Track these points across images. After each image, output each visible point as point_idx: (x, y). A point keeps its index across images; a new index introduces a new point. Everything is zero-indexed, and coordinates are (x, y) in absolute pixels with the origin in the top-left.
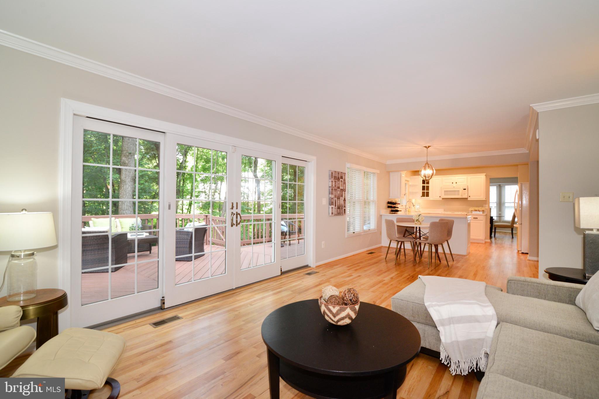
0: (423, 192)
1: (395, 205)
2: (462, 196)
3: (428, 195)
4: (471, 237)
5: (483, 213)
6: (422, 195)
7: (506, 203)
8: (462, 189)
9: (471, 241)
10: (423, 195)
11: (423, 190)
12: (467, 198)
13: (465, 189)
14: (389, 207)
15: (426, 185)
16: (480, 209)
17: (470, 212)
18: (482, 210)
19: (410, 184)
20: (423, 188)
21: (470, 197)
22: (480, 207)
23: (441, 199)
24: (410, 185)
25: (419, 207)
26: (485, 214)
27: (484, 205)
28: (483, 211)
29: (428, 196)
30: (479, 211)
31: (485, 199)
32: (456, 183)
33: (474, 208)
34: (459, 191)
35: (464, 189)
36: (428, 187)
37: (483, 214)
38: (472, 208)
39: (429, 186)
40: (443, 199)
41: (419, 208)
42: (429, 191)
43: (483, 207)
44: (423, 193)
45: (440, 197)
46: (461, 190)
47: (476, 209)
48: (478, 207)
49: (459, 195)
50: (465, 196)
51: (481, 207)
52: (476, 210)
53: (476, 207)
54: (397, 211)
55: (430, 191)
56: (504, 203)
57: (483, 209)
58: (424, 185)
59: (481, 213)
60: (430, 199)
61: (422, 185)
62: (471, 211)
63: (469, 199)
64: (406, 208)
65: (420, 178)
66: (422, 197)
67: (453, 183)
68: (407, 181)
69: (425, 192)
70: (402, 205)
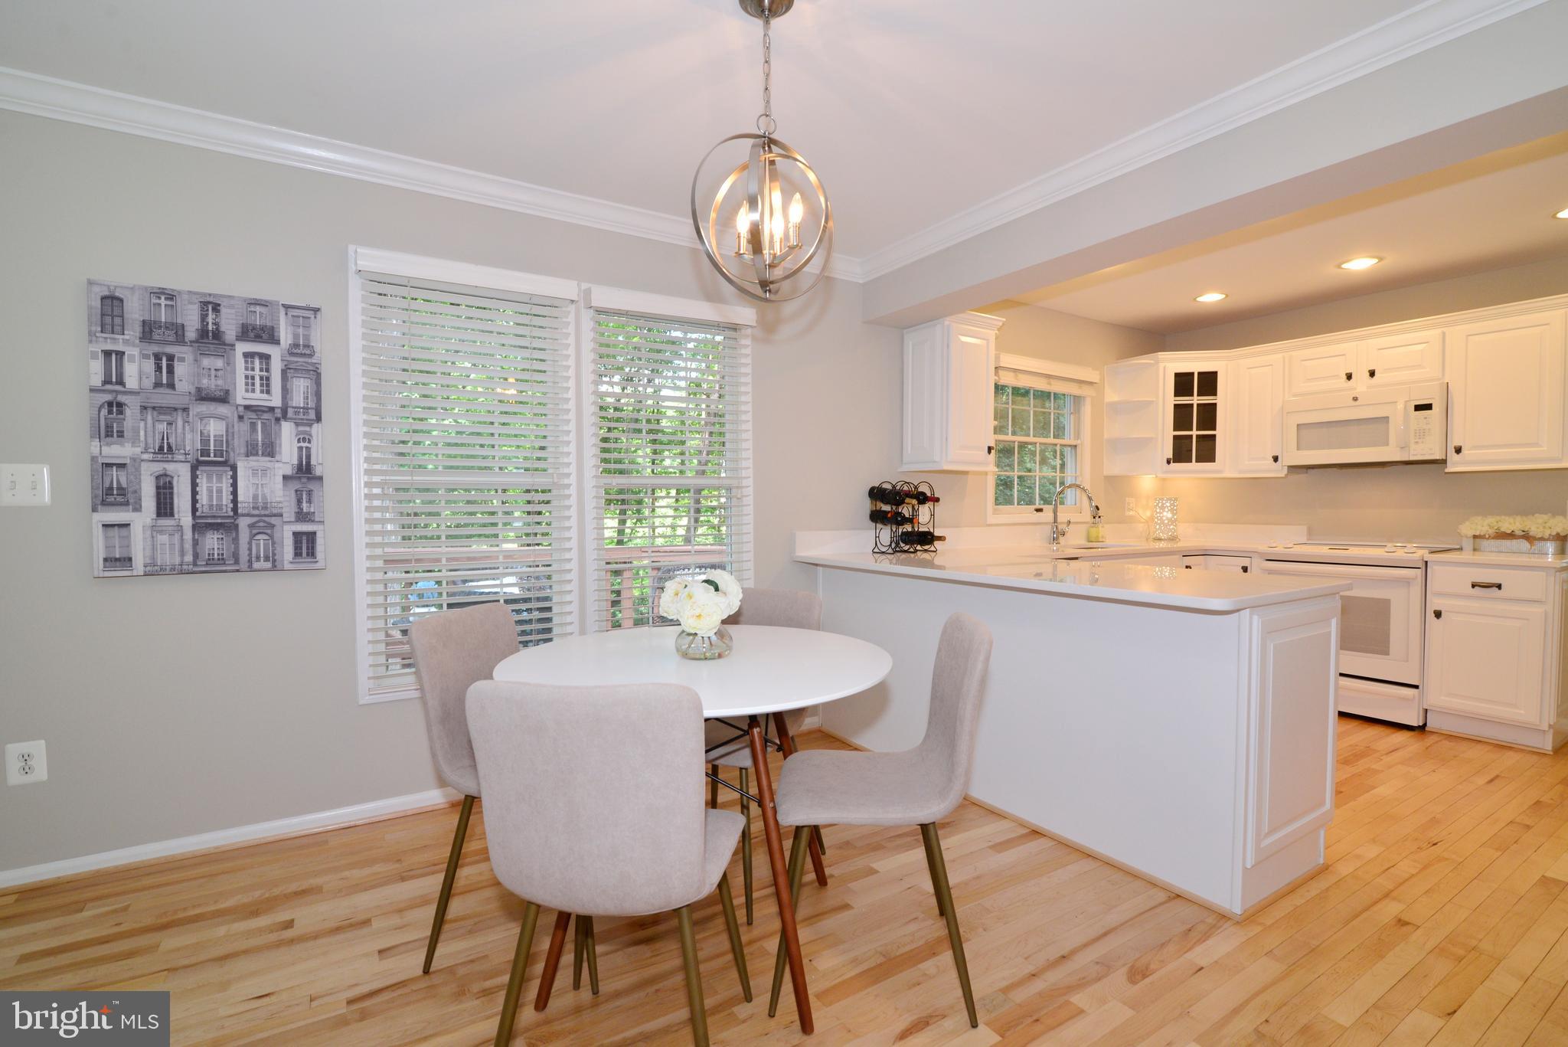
0: (1176, 437)
2: (1406, 446)
3: (1207, 451)
6: (1171, 455)
8: (1402, 409)
10: (1181, 453)
12: (1438, 455)
13: (1428, 407)
14: (877, 517)
15: (1195, 400)
16: (1535, 525)
17: (1468, 545)
19: (1107, 398)
20: (1182, 416)
21: (1458, 450)
23: (1283, 473)
24: (1108, 406)
25: (1170, 515)
29: (1212, 460)
30: (1527, 538)
32: (1372, 374)
33: (1491, 519)
34: (1386, 419)
35: (1418, 408)
36: (1208, 416)
38: (1476, 519)
39: (1214, 404)
40: (1293, 469)
41: (1170, 519)
42: (1214, 429)
44: (1181, 443)
45: (1276, 459)
46: (1399, 411)
47: (1514, 524)
49: (1386, 443)
50: (1430, 450)
52: (1504, 536)
53: (1510, 512)
54: (927, 539)
55: (1221, 432)
58: (1184, 401)
60: (1219, 472)
61: (1172, 401)
62: (1476, 537)
63: (1455, 465)
64: (1055, 521)
65: (1161, 365)
66: (1172, 464)
67: (1349, 377)
68: (1049, 376)
69: (1191, 436)
70: (1037, 506)
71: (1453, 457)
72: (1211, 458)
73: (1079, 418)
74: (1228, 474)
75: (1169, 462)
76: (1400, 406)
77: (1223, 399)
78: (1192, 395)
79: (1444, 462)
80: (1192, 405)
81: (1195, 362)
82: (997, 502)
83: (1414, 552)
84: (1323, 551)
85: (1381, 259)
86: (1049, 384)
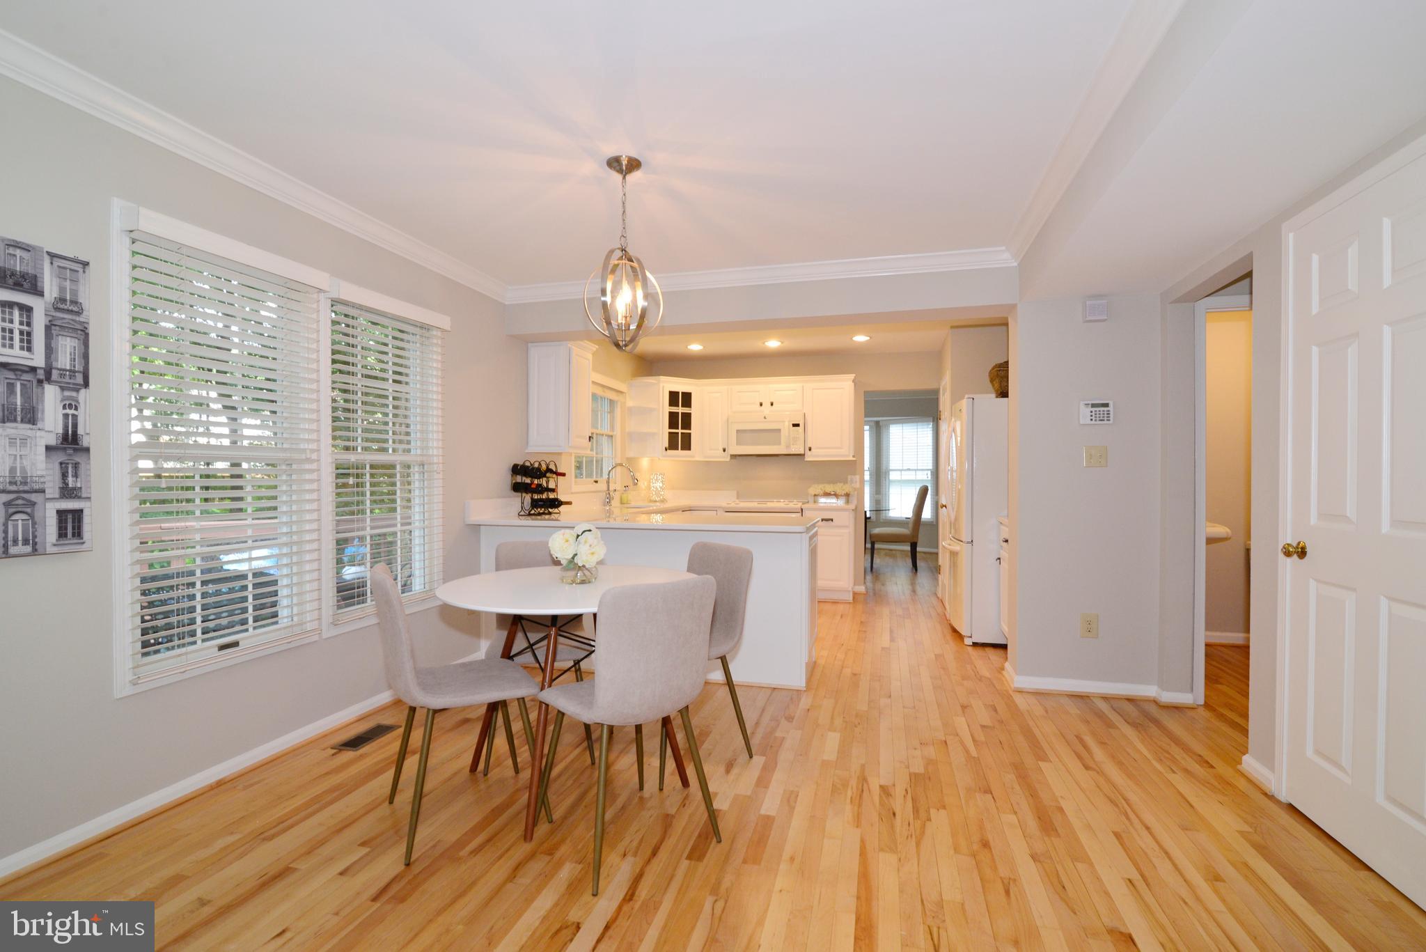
0: (670, 433)
1: (543, 482)
2: (788, 447)
3: (687, 446)
4: (820, 583)
5: (847, 502)
6: (667, 446)
7: (891, 473)
8: (787, 426)
9: (821, 596)
10: (672, 445)
11: (670, 427)
12: (802, 452)
13: (797, 425)
14: (517, 488)
15: (680, 410)
16: (839, 488)
17: (811, 499)
18: (844, 492)
19: (630, 403)
20: (673, 417)
21: (810, 449)
22: (840, 482)
23: (728, 459)
24: (630, 409)
25: (661, 485)
26: (852, 506)
27: (849, 477)
28: (847, 495)
29: (690, 449)
30: (836, 495)
31: (854, 456)
32: (772, 404)
33: (821, 486)
34: (779, 431)
35: (794, 425)
36: (687, 419)
37: (847, 507)
38: (816, 486)
39: (690, 414)
40: (733, 456)
41: (661, 488)
42: (690, 429)
43: (845, 482)
44: (673, 439)
45: (724, 450)
46: (785, 427)
47: (829, 488)
48: (834, 482)
49: (780, 444)
50: (797, 449)
51: (842, 484)
52: (827, 495)
53: (829, 482)
54: (556, 503)
55: (694, 431)
56: (887, 472)
57: (846, 488)
58: (674, 409)
59: (841, 502)
60: (693, 457)
61: (668, 409)
62: (815, 495)
63: (809, 457)
64: (608, 489)
65: (661, 385)
66: (668, 451)
67: (761, 405)
68: (603, 386)
69: (678, 433)
70: (595, 479)
71: (808, 452)
72: (689, 448)
73: (613, 417)
74: (697, 459)
75: (666, 450)
76: (787, 423)
77: (695, 410)
78: (678, 406)
79: (804, 455)
80: (678, 413)
81: (680, 385)
82: (576, 477)
83: (795, 505)
84: (753, 505)
85: (782, 343)
86: (604, 391)
